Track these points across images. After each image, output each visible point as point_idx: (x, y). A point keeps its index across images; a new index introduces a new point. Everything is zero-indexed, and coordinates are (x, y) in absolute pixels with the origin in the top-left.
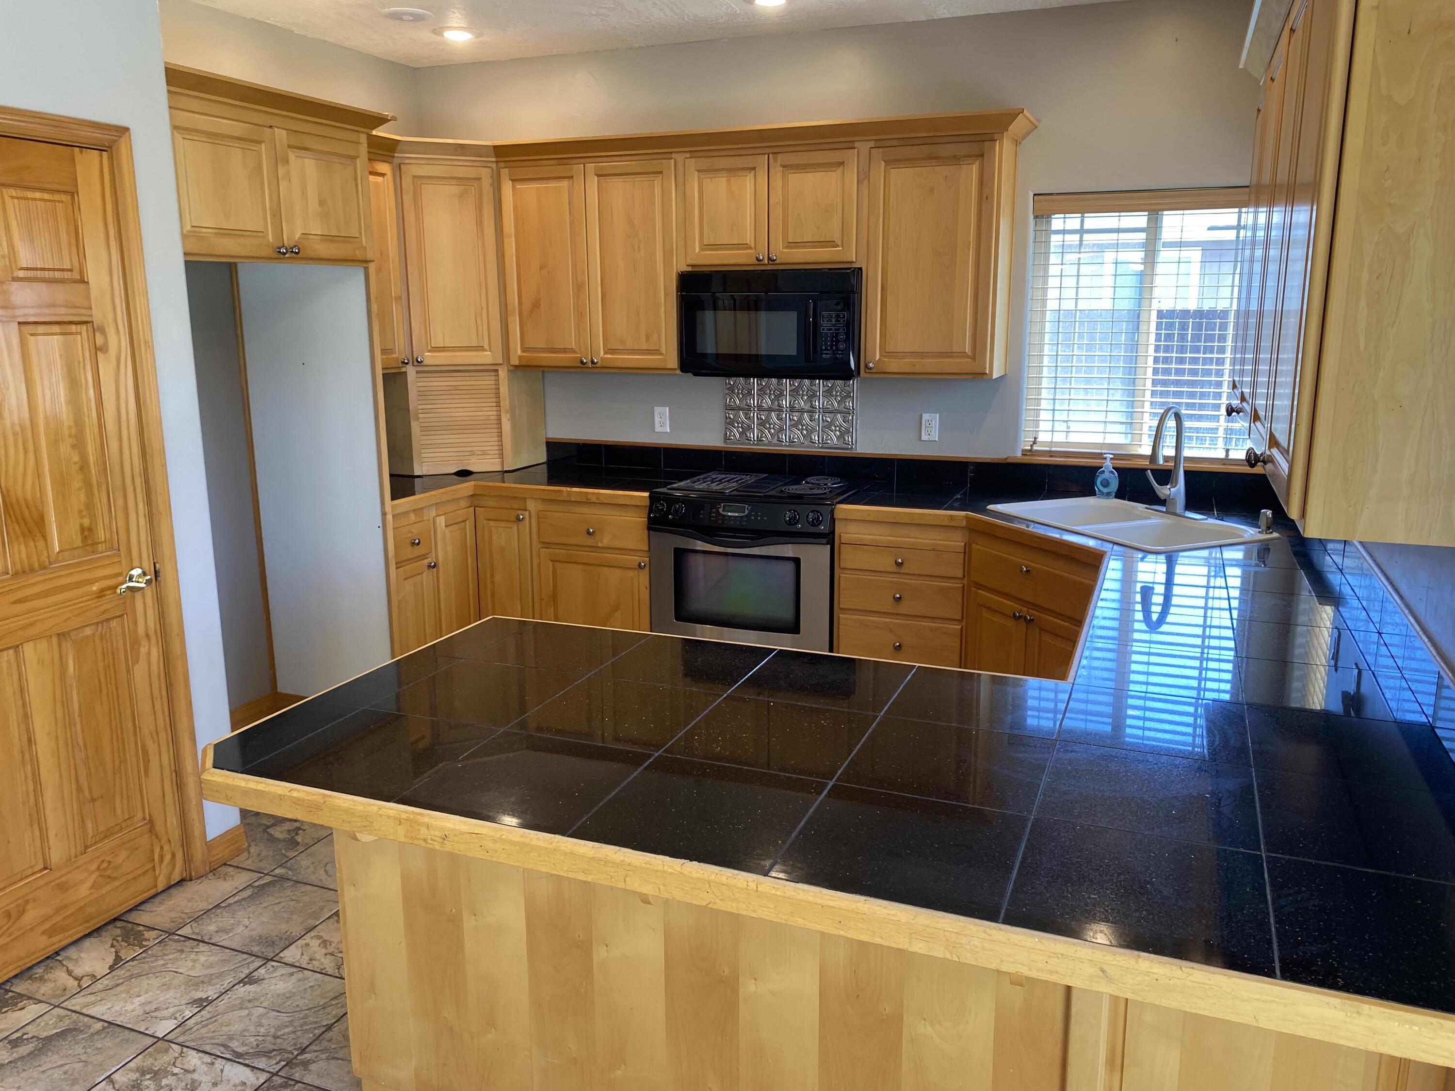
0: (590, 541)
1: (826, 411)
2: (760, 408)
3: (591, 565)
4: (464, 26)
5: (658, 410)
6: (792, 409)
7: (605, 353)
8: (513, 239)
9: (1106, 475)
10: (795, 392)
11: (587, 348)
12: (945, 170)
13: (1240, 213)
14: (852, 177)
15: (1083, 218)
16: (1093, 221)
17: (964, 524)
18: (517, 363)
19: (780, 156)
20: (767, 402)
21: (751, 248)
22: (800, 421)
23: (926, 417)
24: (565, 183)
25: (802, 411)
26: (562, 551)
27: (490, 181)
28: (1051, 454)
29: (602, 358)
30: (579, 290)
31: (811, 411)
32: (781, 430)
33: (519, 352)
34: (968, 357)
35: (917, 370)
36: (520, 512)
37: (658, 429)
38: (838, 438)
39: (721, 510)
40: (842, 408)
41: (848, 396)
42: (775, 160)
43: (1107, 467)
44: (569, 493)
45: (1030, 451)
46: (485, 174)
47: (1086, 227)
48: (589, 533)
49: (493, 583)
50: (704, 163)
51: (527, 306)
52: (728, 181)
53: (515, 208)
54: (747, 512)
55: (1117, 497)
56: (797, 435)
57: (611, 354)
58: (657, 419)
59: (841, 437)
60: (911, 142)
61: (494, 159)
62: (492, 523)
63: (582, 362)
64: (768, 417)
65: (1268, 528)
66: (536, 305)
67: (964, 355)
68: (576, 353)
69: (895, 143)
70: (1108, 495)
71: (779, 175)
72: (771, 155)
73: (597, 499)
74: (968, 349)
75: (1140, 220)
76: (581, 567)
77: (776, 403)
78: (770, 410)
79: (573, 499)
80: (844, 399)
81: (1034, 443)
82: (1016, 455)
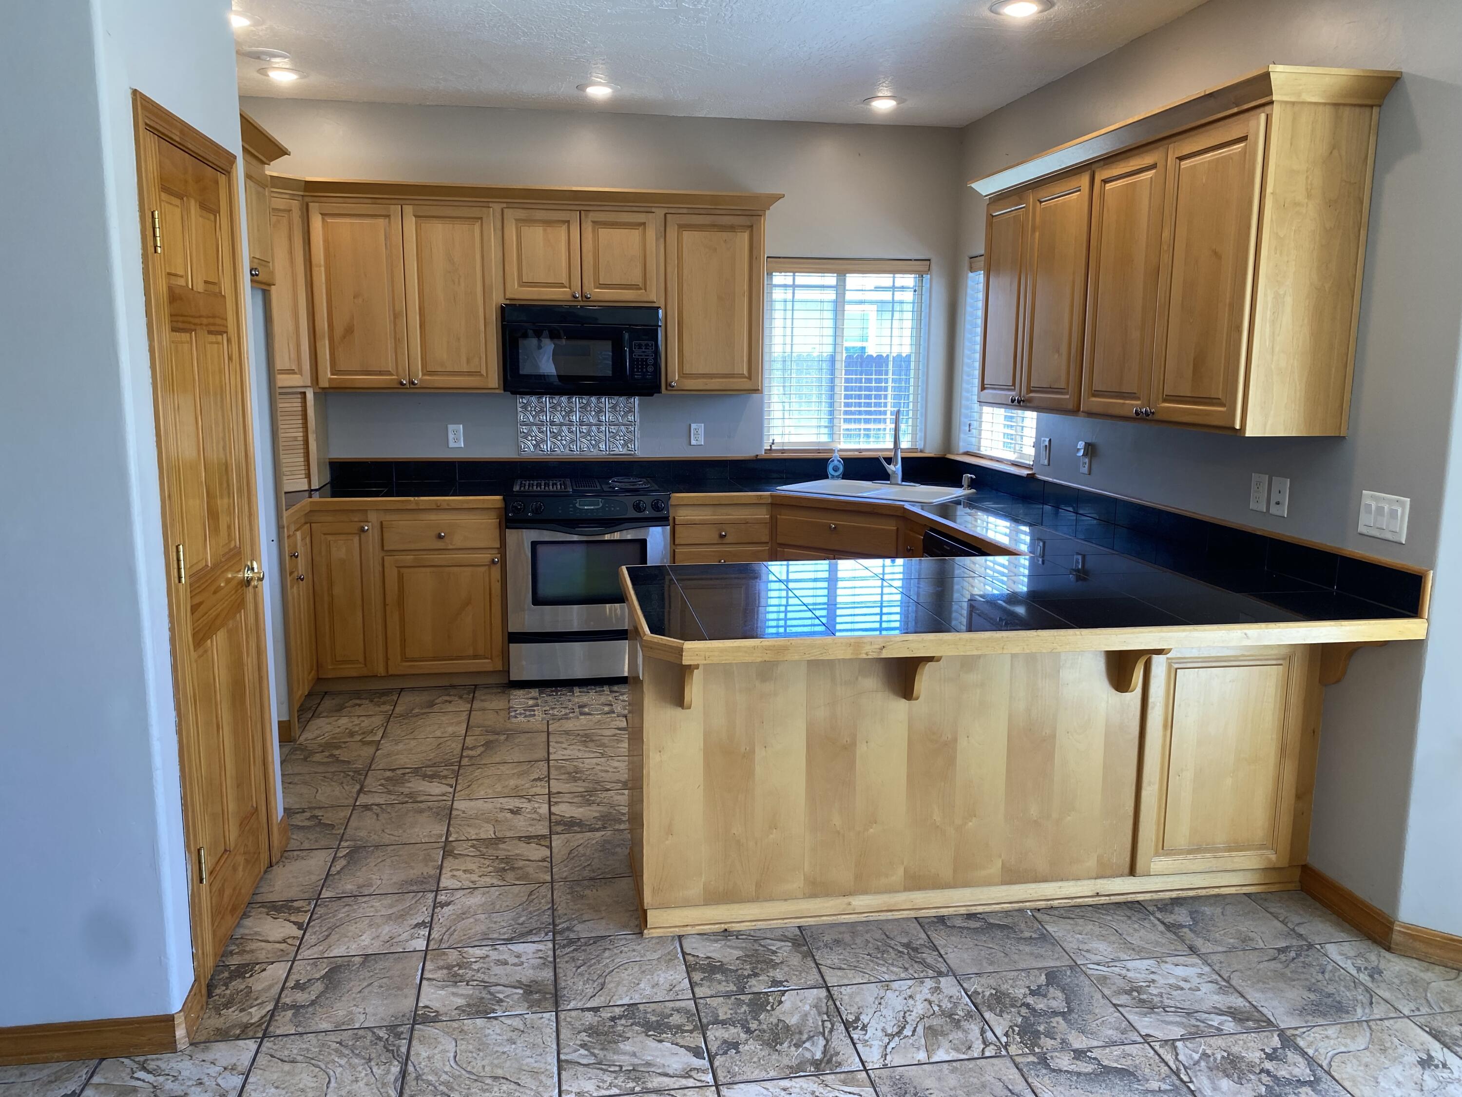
0: (440, 544)
1: (612, 424)
2: (552, 423)
3: (441, 566)
4: (287, 66)
5: (451, 427)
6: (582, 423)
7: (423, 375)
8: (323, 269)
9: (836, 462)
10: (584, 408)
11: (404, 371)
12: (725, 235)
13: (894, 277)
14: (651, 233)
15: (794, 276)
16: (802, 279)
17: (769, 501)
18: (327, 385)
19: (591, 214)
20: (559, 418)
21: (565, 287)
22: (589, 433)
23: (693, 426)
24: (381, 222)
25: (590, 425)
26: (409, 557)
27: (300, 213)
28: (783, 451)
29: (420, 380)
30: (395, 318)
31: (599, 423)
32: (572, 441)
33: (329, 375)
34: (745, 377)
35: (708, 387)
36: (362, 524)
37: (452, 444)
38: (623, 446)
39: (577, 505)
40: (625, 421)
41: (630, 411)
42: (586, 216)
43: (836, 457)
44: (417, 503)
45: (770, 450)
46: (295, 205)
47: (797, 283)
48: (440, 537)
49: (332, 596)
50: (521, 214)
51: (339, 331)
52: (545, 230)
53: (326, 241)
54: (601, 505)
55: (843, 478)
56: (584, 444)
57: (429, 375)
58: (451, 436)
59: (625, 445)
60: (696, 211)
61: (302, 193)
62: (329, 538)
63: (402, 384)
64: (561, 431)
65: (969, 486)
66: (349, 331)
67: (742, 376)
68: (392, 375)
69: (685, 211)
70: (838, 477)
71: (590, 229)
72: (583, 212)
73: (448, 505)
74: (745, 372)
75: (831, 279)
76: (428, 570)
77: (567, 418)
78: (561, 424)
79: (421, 507)
80: (626, 414)
81: (773, 443)
82: (762, 454)
